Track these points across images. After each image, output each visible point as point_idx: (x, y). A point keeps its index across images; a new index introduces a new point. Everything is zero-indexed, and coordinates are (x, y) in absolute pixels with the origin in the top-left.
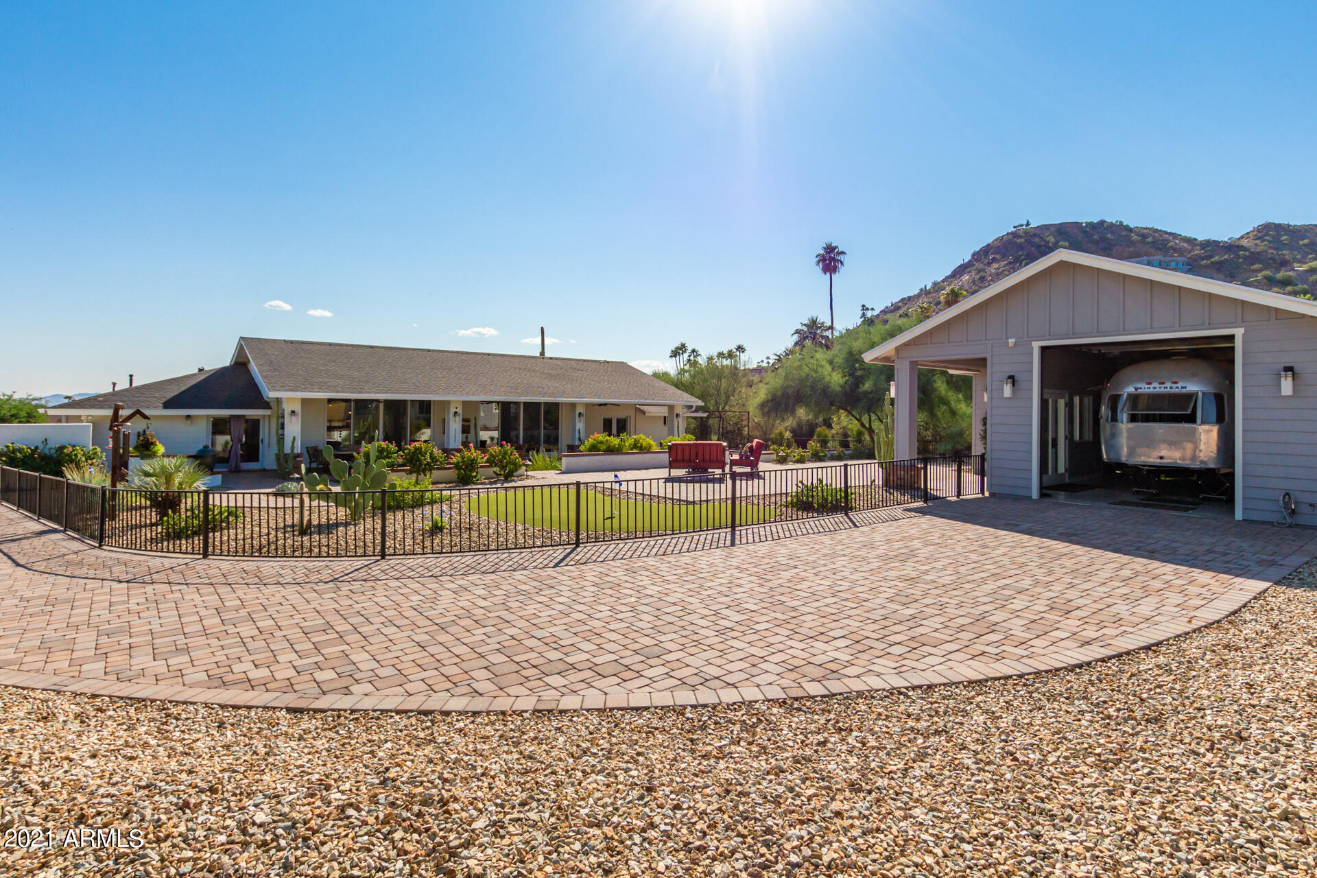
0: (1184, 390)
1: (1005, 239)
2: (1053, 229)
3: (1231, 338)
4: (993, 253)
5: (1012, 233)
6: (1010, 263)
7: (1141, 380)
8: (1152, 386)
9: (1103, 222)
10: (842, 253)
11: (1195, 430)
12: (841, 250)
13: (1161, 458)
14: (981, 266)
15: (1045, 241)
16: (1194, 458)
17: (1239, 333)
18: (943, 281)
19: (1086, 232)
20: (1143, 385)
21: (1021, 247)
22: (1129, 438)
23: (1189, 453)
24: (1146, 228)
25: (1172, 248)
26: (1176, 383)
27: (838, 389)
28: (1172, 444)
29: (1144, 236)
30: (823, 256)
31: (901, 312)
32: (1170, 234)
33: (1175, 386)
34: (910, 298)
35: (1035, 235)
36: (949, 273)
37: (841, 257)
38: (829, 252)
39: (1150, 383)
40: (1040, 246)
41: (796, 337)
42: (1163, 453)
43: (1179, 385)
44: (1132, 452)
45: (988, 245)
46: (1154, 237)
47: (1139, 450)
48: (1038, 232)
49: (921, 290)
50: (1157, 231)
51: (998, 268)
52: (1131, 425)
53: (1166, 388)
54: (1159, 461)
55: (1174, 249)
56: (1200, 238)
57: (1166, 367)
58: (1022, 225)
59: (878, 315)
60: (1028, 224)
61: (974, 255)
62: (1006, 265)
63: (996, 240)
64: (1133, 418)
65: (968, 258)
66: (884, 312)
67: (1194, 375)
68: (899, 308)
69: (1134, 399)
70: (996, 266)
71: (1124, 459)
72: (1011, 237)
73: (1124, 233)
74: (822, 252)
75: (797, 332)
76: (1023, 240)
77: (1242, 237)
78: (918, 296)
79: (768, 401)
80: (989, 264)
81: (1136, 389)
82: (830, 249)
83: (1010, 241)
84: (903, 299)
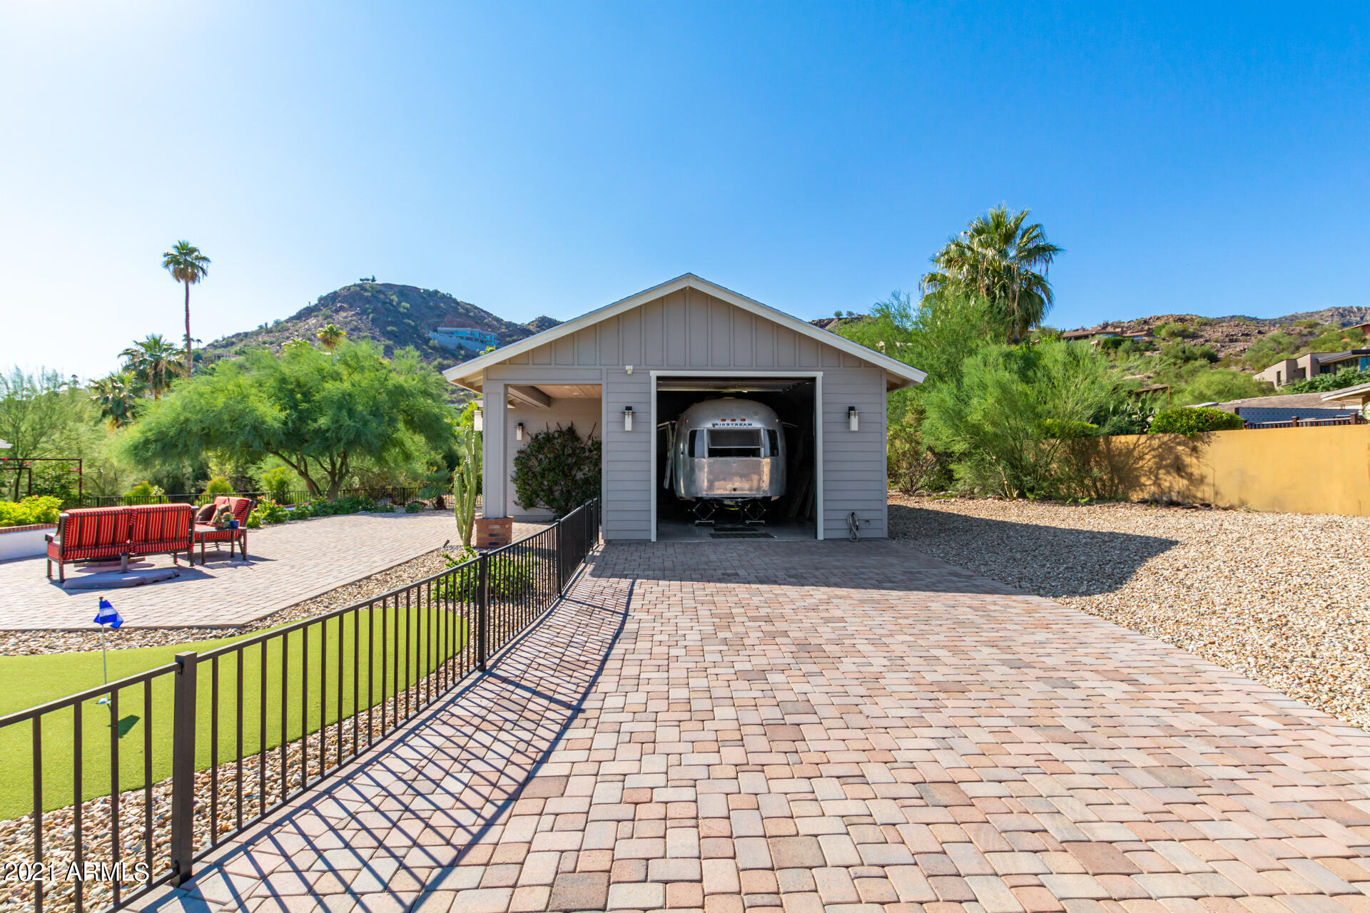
0: (750, 427)
1: (352, 289)
2: (396, 290)
3: (813, 380)
4: (340, 302)
5: (358, 285)
6: (357, 314)
7: (716, 416)
8: (726, 423)
9: (436, 292)
10: (205, 259)
11: (759, 463)
12: (203, 254)
13: (735, 490)
14: (329, 312)
15: (390, 299)
16: (759, 488)
17: (819, 375)
18: (287, 321)
19: (424, 298)
20: (719, 422)
21: (367, 300)
22: (710, 472)
23: (755, 485)
24: (469, 304)
25: (487, 324)
26: (744, 420)
27: (277, 425)
28: (744, 476)
29: (468, 311)
30: (174, 256)
31: (237, 348)
32: (485, 312)
33: (743, 423)
34: (246, 334)
35: (380, 292)
36: (293, 313)
37: (204, 264)
38: (185, 254)
39: (724, 420)
40: (384, 303)
41: (125, 360)
42: (737, 485)
43: (747, 422)
44: (711, 487)
45: (335, 293)
46: (475, 313)
47: (717, 484)
48: (382, 289)
49: (261, 327)
50: (476, 308)
51: (346, 317)
52: (712, 460)
53: (737, 424)
54: (733, 492)
55: (489, 326)
56: (505, 320)
57: (733, 406)
58: (368, 280)
59: (204, 349)
60: (374, 280)
61: (321, 299)
62: (354, 315)
63: (344, 288)
64: (713, 453)
65: (314, 302)
66: (212, 346)
67: (756, 414)
68: (233, 344)
69: (714, 435)
70: (344, 314)
71: (704, 494)
72: (358, 289)
73: (453, 305)
74: (174, 252)
75: (127, 352)
76: (369, 294)
77: (529, 324)
78: (257, 333)
79: (147, 442)
80: (337, 311)
81: (714, 425)
82: (185, 250)
83: (357, 293)
84: (238, 335)
